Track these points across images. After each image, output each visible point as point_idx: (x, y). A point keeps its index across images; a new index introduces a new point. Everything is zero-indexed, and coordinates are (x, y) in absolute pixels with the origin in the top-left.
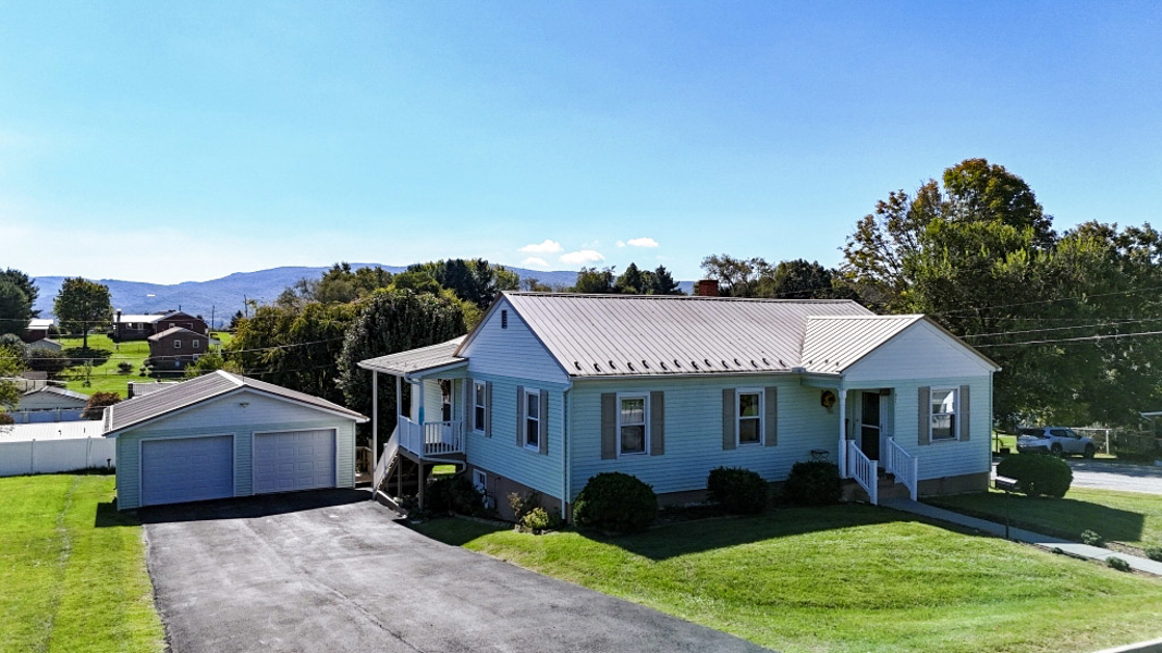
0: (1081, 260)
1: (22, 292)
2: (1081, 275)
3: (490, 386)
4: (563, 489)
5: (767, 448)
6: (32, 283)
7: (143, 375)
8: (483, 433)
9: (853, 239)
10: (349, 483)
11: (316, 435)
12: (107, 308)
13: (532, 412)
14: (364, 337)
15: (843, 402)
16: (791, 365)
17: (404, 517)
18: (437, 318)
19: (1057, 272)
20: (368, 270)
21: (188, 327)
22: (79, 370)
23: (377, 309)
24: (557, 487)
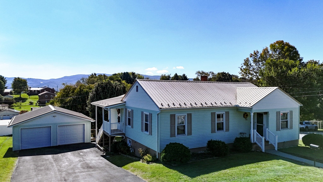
0: (314, 70)
1: (2, 82)
2: (314, 75)
3: (132, 111)
4: (157, 148)
5: (226, 132)
6: (5, 79)
7: (36, 105)
8: (130, 127)
9: (243, 65)
10: (89, 141)
11: (78, 126)
12: (27, 86)
13: (146, 120)
14: (95, 94)
15: (252, 117)
16: (234, 104)
17: (105, 154)
18: (118, 88)
19: (307, 74)
20: (101, 75)
21: (49, 91)
22: (18, 104)
23: (99, 86)
24: (155, 146)
